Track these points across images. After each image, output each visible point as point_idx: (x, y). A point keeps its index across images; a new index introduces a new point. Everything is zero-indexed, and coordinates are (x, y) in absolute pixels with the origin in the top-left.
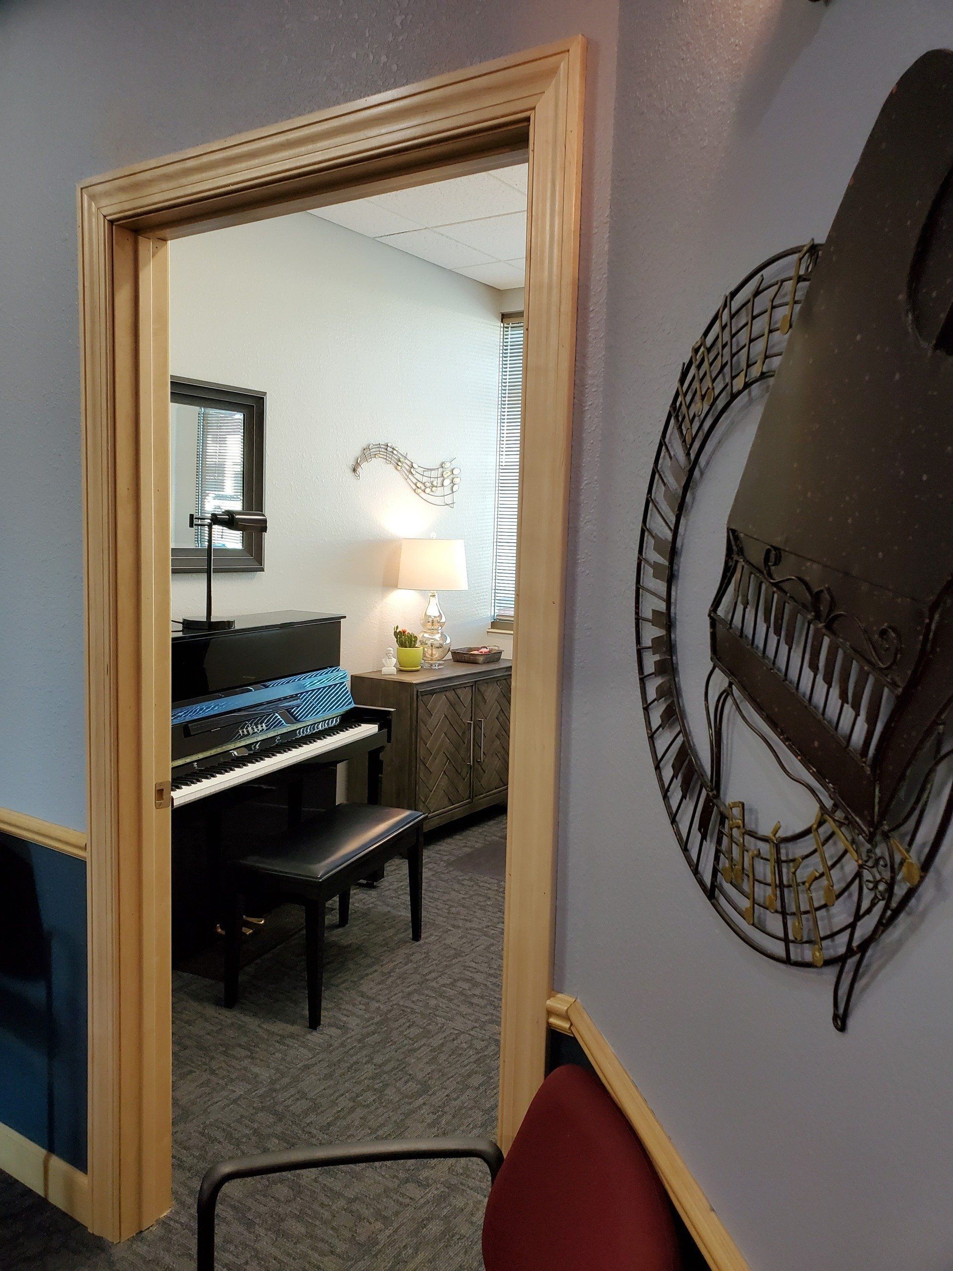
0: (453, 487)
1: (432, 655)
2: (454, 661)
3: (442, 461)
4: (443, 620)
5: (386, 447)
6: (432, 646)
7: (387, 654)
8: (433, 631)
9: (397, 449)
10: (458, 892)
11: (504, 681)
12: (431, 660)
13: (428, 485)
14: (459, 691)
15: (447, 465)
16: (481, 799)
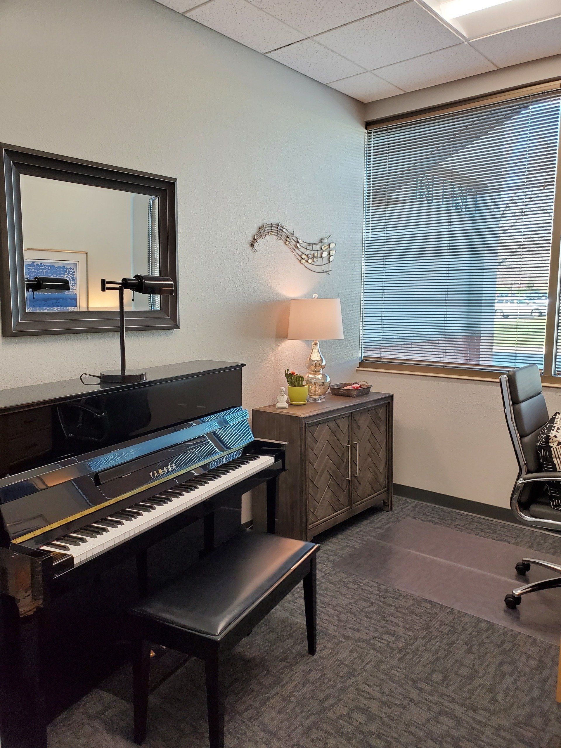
0: (329, 258)
1: (315, 391)
2: (333, 395)
3: (321, 237)
4: (324, 363)
5: (277, 226)
6: (315, 384)
7: (280, 392)
8: (316, 372)
9: (286, 228)
10: (344, 595)
11: (374, 411)
12: (315, 395)
13: (311, 256)
14: (338, 421)
15: (326, 241)
16: (358, 505)
